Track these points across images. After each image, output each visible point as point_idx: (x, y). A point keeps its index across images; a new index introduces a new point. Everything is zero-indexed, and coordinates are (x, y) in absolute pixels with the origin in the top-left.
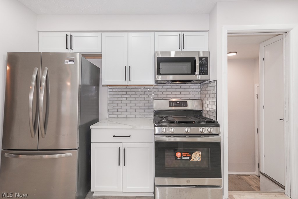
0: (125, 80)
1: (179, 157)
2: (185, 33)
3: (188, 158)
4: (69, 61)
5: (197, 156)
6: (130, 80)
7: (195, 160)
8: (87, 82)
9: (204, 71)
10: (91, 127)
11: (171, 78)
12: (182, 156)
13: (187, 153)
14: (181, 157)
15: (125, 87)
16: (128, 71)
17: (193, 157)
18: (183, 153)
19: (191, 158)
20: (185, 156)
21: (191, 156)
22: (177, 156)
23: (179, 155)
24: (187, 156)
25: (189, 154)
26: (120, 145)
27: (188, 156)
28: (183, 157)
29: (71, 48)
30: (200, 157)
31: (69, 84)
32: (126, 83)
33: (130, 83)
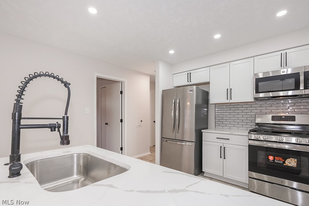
0: (227, 99)
1: (271, 160)
3: (281, 162)
4: (190, 91)
5: (291, 163)
6: (231, 99)
7: (289, 165)
8: (200, 102)
10: (202, 131)
13: (280, 158)
14: (274, 160)
17: (286, 162)
18: (275, 157)
19: (284, 162)
20: (278, 160)
21: (285, 161)
22: (269, 159)
23: (271, 158)
24: (279, 160)
25: (282, 159)
26: (221, 145)
27: (282, 161)
28: (276, 161)
29: (190, 81)
30: (296, 164)
31: (188, 103)
33: (231, 101)
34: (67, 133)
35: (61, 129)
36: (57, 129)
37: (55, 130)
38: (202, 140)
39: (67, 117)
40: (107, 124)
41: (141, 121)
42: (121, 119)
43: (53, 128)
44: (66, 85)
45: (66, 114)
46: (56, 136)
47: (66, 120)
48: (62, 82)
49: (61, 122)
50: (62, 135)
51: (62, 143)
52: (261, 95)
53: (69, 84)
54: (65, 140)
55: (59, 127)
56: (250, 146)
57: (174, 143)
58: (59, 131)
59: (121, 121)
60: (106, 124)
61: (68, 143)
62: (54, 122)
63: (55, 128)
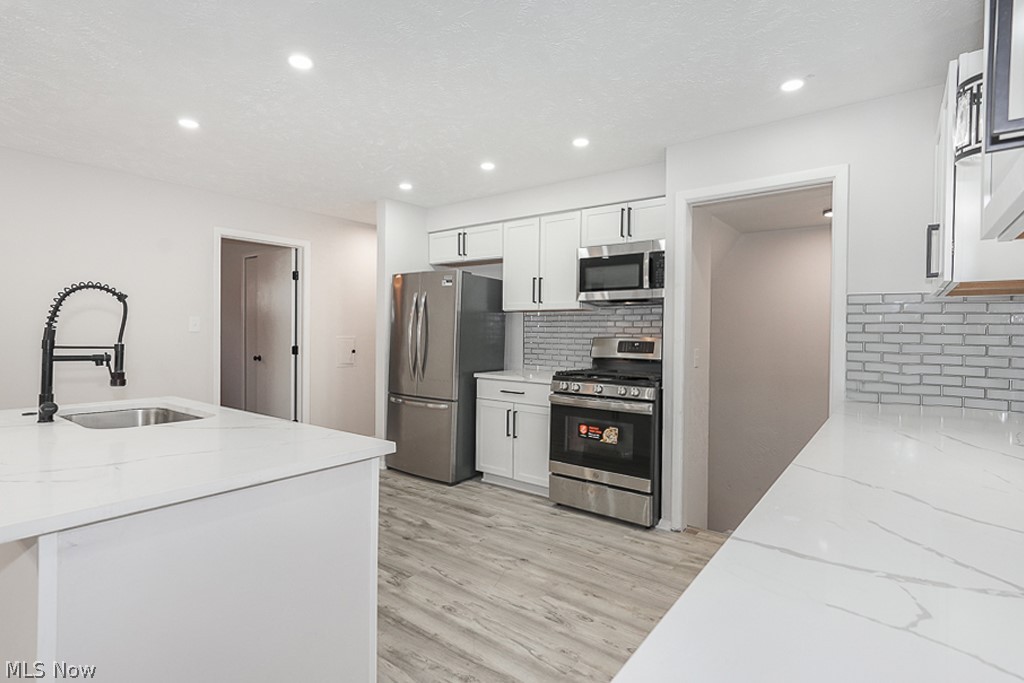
0: (534, 300)
1: (584, 433)
2: (630, 205)
3: (597, 437)
5: (610, 436)
6: (539, 302)
7: (608, 441)
9: (657, 281)
10: (475, 375)
11: (606, 295)
12: (588, 431)
13: (596, 428)
14: (586, 434)
15: (552, 313)
16: (537, 283)
17: (604, 435)
18: (590, 427)
19: (601, 437)
20: (593, 433)
21: (603, 433)
22: (581, 431)
23: (583, 429)
24: (595, 433)
25: (599, 430)
26: (510, 406)
28: (590, 434)
30: (616, 437)
32: (535, 307)
33: (543, 307)
34: (122, 368)
35: (112, 363)
36: (105, 363)
37: (102, 364)
38: (476, 398)
39: (122, 346)
40: (259, 358)
41: (354, 351)
42: (293, 344)
43: (99, 360)
44: (122, 298)
45: (120, 340)
46: (104, 372)
47: (119, 349)
48: (114, 294)
49: (112, 353)
50: (113, 371)
51: (113, 383)
52: (598, 296)
53: (126, 296)
54: (118, 379)
55: (108, 359)
56: (555, 408)
57: (422, 407)
58: (108, 365)
59: (295, 350)
60: (255, 358)
61: (123, 383)
62: (101, 352)
63: (102, 360)
